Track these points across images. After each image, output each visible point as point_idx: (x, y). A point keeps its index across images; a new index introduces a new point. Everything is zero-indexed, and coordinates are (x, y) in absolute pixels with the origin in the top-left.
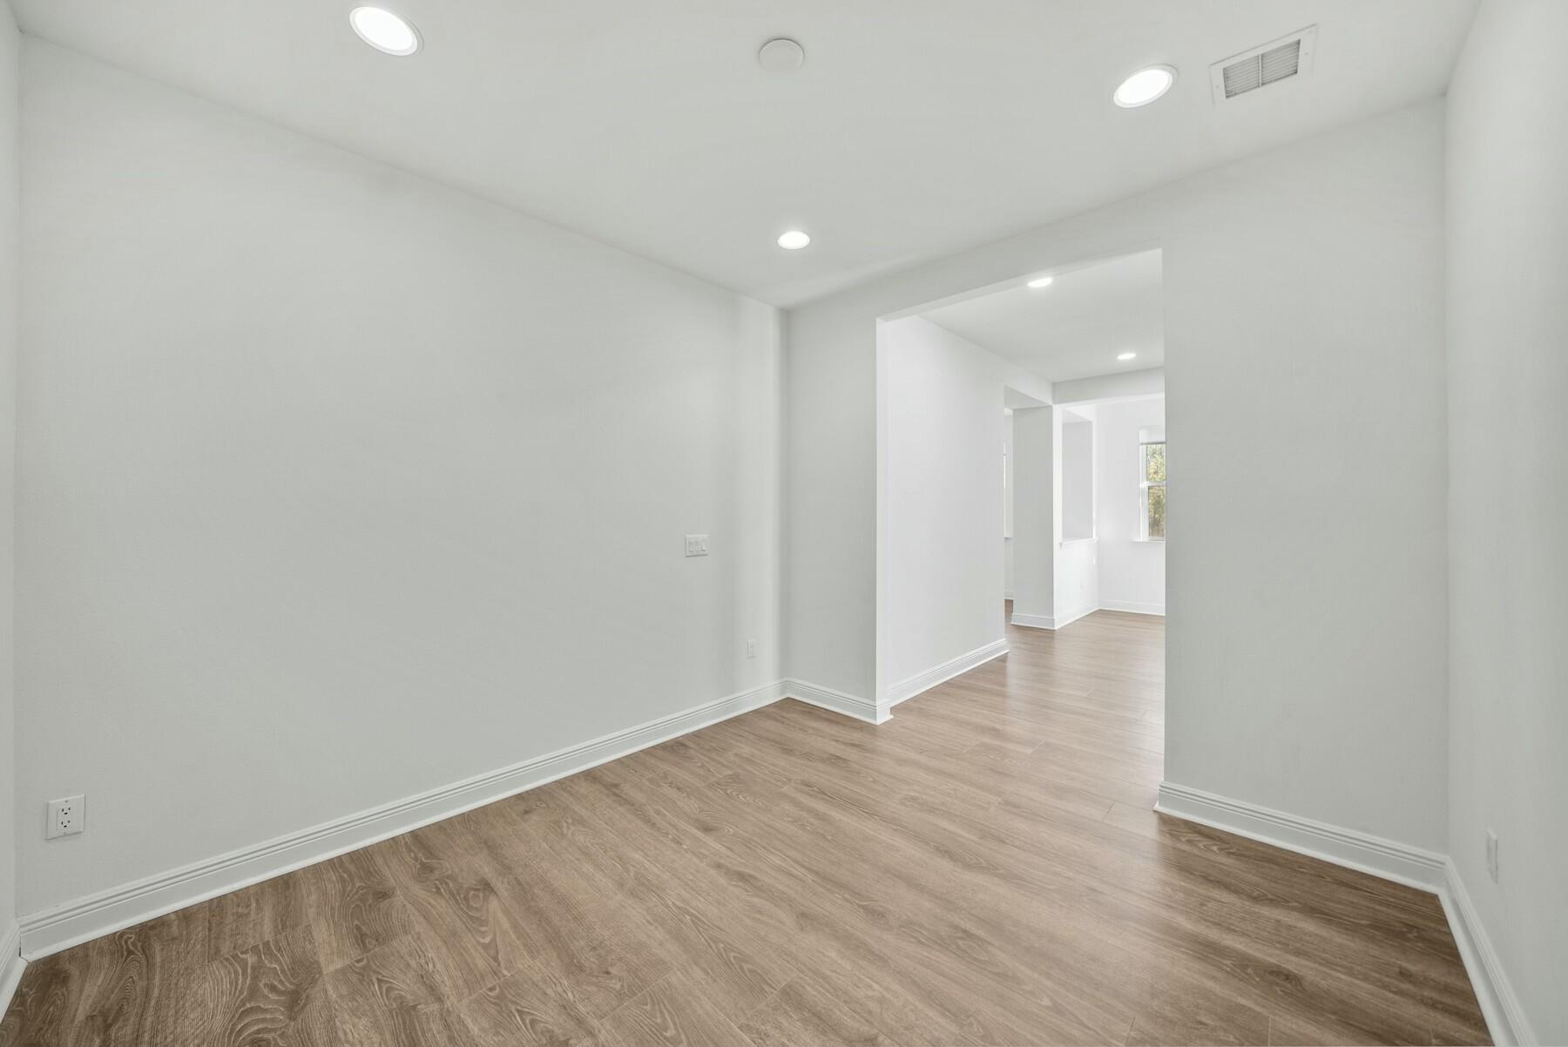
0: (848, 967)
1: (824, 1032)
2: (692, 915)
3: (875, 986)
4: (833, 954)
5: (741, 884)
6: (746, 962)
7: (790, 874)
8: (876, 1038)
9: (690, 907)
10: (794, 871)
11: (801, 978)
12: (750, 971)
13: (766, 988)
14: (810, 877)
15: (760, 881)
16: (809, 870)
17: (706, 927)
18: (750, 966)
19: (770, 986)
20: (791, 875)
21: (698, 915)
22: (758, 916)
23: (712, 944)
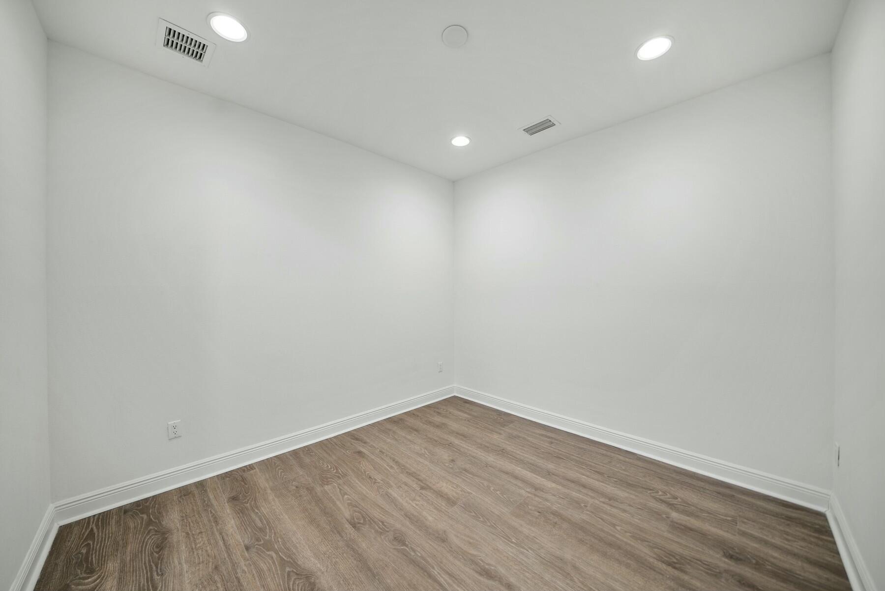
0: (424, 513)
1: (440, 491)
2: (512, 542)
3: (414, 505)
4: (430, 518)
5: (487, 567)
6: (473, 516)
7: (451, 575)
8: (420, 489)
9: (516, 549)
10: (448, 579)
11: (447, 509)
12: (471, 512)
13: (463, 506)
14: (436, 572)
15: (473, 570)
16: (436, 581)
17: (501, 535)
18: (472, 514)
19: (461, 506)
20: (449, 574)
21: (510, 543)
22: (471, 541)
23: (493, 524)
